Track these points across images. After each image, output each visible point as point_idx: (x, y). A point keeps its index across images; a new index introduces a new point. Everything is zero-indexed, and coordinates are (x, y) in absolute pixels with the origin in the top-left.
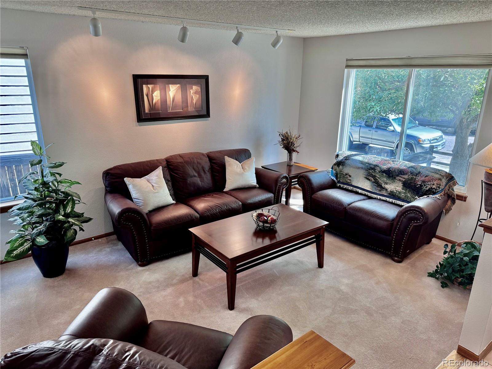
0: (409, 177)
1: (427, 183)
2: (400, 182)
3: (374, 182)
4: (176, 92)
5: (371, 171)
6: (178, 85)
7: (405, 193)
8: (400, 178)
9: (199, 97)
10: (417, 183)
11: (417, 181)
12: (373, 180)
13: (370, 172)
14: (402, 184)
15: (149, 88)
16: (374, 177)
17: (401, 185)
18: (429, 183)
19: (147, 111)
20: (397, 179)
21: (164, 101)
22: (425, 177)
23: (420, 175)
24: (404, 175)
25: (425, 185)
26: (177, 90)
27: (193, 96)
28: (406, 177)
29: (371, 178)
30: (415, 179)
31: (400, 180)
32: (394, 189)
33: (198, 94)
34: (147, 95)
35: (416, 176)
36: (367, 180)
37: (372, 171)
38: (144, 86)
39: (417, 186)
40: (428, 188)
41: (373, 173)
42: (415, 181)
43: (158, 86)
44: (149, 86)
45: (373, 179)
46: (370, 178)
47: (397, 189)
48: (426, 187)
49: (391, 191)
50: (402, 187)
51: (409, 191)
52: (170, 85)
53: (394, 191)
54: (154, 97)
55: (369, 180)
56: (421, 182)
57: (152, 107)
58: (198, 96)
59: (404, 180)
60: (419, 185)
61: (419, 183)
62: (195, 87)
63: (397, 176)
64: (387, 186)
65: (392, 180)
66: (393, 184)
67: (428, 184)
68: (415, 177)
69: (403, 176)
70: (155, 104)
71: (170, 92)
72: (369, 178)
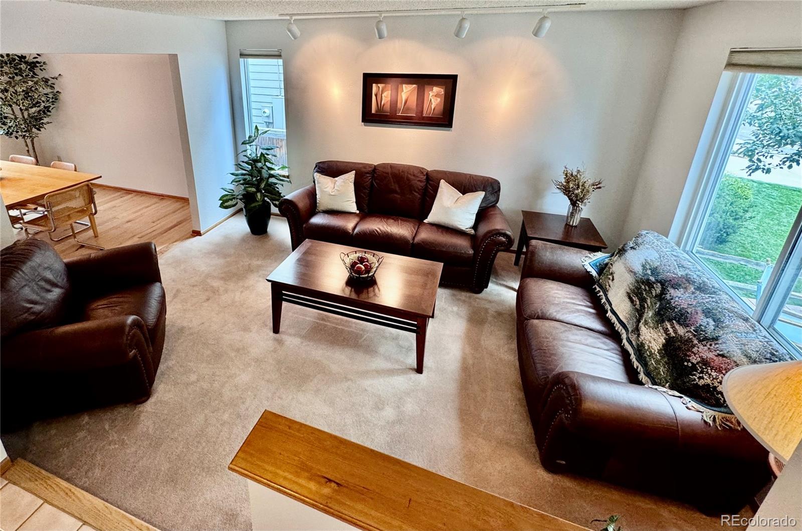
0: (686, 334)
1: (709, 371)
2: (664, 335)
3: (637, 310)
4: (410, 94)
5: (643, 287)
6: (414, 86)
7: (657, 362)
8: (669, 326)
9: (440, 102)
10: (689, 356)
11: (693, 352)
12: (638, 306)
13: (641, 287)
14: (664, 341)
15: (379, 87)
16: (643, 300)
17: (662, 340)
18: (714, 374)
19: (373, 111)
20: (665, 326)
21: (394, 104)
22: (719, 355)
23: (711, 345)
24: (681, 325)
25: (702, 372)
26: (412, 91)
27: (432, 100)
28: (681, 331)
29: (637, 300)
30: (693, 346)
31: (666, 331)
32: (647, 342)
33: (439, 98)
34: (376, 95)
35: (700, 341)
36: (627, 300)
37: (647, 287)
38: (374, 85)
39: (686, 364)
40: (701, 382)
41: (644, 293)
42: (689, 350)
43: (389, 86)
44: (379, 85)
45: (638, 303)
46: (635, 300)
47: (650, 345)
48: (700, 378)
49: (642, 343)
50: (661, 346)
51: (665, 362)
52: (404, 86)
53: (646, 345)
54: (383, 98)
55: (632, 301)
56: (699, 359)
57: (380, 108)
58: (439, 100)
59: (673, 334)
60: (692, 363)
61: (694, 359)
62: (436, 89)
63: (670, 320)
64: (643, 329)
65: (656, 321)
66: (652, 330)
67: (710, 375)
68: (696, 342)
69: (677, 327)
70: (384, 105)
71: (403, 93)
72: (634, 298)
